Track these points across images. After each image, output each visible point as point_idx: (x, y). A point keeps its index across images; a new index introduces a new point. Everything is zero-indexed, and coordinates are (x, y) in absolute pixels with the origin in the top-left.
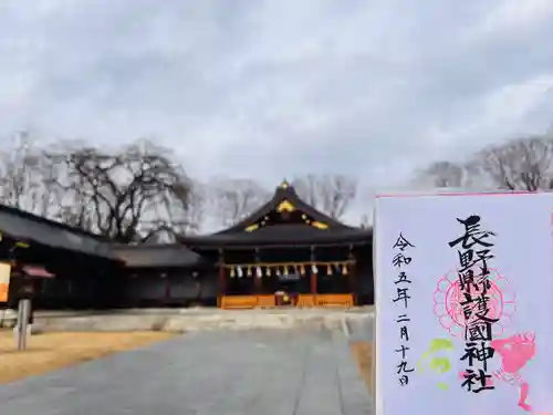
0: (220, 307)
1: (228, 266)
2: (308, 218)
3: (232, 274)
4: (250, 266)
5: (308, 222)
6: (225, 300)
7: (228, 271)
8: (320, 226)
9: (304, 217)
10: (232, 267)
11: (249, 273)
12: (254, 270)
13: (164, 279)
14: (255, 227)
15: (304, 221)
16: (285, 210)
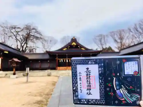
0: (57, 70)
1: (59, 59)
2: (80, 47)
3: (60, 61)
4: (65, 59)
5: (80, 48)
6: (58, 68)
7: (59, 60)
8: (83, 49)
9: (79, 47)
10: (60, 59)
11: (65, 61)
12: (66, 60)
13: (40, 62)
14: (66, 49)
15: (79, 48)
16: (74, 45)
